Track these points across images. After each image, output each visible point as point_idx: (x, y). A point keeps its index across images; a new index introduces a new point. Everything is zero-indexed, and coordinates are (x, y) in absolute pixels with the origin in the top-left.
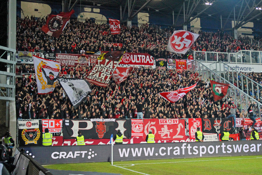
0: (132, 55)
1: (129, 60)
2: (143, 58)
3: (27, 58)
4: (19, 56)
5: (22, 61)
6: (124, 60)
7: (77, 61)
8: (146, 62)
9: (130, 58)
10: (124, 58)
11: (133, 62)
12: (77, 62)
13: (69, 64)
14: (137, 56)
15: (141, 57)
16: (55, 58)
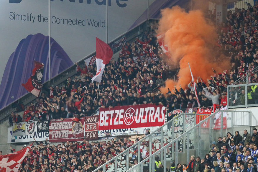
0: (137, 110)
1: (131, 120)
2: (152, 111)
3: (20, 133)
4: (13, 131)
5: (16, 138)
6: (126, 121)
7: (71, 130)
8: (154, 121)
9: (134, 115)
10: (127, 116)
11: (138, 122)
12: (70, 132)
13: (63, 137)
14: (144, 110)
15: (149, 111)
16: (48, 128)
